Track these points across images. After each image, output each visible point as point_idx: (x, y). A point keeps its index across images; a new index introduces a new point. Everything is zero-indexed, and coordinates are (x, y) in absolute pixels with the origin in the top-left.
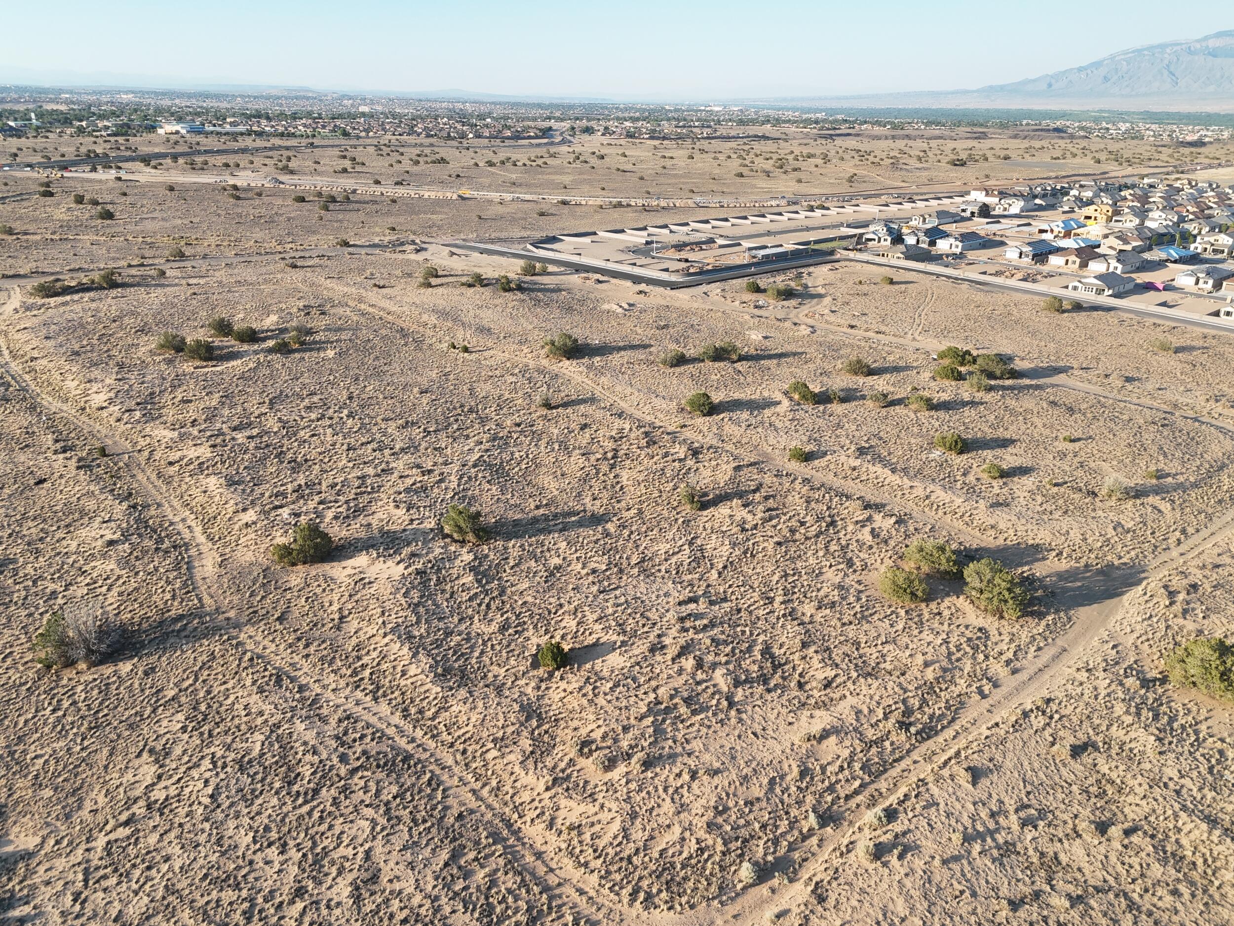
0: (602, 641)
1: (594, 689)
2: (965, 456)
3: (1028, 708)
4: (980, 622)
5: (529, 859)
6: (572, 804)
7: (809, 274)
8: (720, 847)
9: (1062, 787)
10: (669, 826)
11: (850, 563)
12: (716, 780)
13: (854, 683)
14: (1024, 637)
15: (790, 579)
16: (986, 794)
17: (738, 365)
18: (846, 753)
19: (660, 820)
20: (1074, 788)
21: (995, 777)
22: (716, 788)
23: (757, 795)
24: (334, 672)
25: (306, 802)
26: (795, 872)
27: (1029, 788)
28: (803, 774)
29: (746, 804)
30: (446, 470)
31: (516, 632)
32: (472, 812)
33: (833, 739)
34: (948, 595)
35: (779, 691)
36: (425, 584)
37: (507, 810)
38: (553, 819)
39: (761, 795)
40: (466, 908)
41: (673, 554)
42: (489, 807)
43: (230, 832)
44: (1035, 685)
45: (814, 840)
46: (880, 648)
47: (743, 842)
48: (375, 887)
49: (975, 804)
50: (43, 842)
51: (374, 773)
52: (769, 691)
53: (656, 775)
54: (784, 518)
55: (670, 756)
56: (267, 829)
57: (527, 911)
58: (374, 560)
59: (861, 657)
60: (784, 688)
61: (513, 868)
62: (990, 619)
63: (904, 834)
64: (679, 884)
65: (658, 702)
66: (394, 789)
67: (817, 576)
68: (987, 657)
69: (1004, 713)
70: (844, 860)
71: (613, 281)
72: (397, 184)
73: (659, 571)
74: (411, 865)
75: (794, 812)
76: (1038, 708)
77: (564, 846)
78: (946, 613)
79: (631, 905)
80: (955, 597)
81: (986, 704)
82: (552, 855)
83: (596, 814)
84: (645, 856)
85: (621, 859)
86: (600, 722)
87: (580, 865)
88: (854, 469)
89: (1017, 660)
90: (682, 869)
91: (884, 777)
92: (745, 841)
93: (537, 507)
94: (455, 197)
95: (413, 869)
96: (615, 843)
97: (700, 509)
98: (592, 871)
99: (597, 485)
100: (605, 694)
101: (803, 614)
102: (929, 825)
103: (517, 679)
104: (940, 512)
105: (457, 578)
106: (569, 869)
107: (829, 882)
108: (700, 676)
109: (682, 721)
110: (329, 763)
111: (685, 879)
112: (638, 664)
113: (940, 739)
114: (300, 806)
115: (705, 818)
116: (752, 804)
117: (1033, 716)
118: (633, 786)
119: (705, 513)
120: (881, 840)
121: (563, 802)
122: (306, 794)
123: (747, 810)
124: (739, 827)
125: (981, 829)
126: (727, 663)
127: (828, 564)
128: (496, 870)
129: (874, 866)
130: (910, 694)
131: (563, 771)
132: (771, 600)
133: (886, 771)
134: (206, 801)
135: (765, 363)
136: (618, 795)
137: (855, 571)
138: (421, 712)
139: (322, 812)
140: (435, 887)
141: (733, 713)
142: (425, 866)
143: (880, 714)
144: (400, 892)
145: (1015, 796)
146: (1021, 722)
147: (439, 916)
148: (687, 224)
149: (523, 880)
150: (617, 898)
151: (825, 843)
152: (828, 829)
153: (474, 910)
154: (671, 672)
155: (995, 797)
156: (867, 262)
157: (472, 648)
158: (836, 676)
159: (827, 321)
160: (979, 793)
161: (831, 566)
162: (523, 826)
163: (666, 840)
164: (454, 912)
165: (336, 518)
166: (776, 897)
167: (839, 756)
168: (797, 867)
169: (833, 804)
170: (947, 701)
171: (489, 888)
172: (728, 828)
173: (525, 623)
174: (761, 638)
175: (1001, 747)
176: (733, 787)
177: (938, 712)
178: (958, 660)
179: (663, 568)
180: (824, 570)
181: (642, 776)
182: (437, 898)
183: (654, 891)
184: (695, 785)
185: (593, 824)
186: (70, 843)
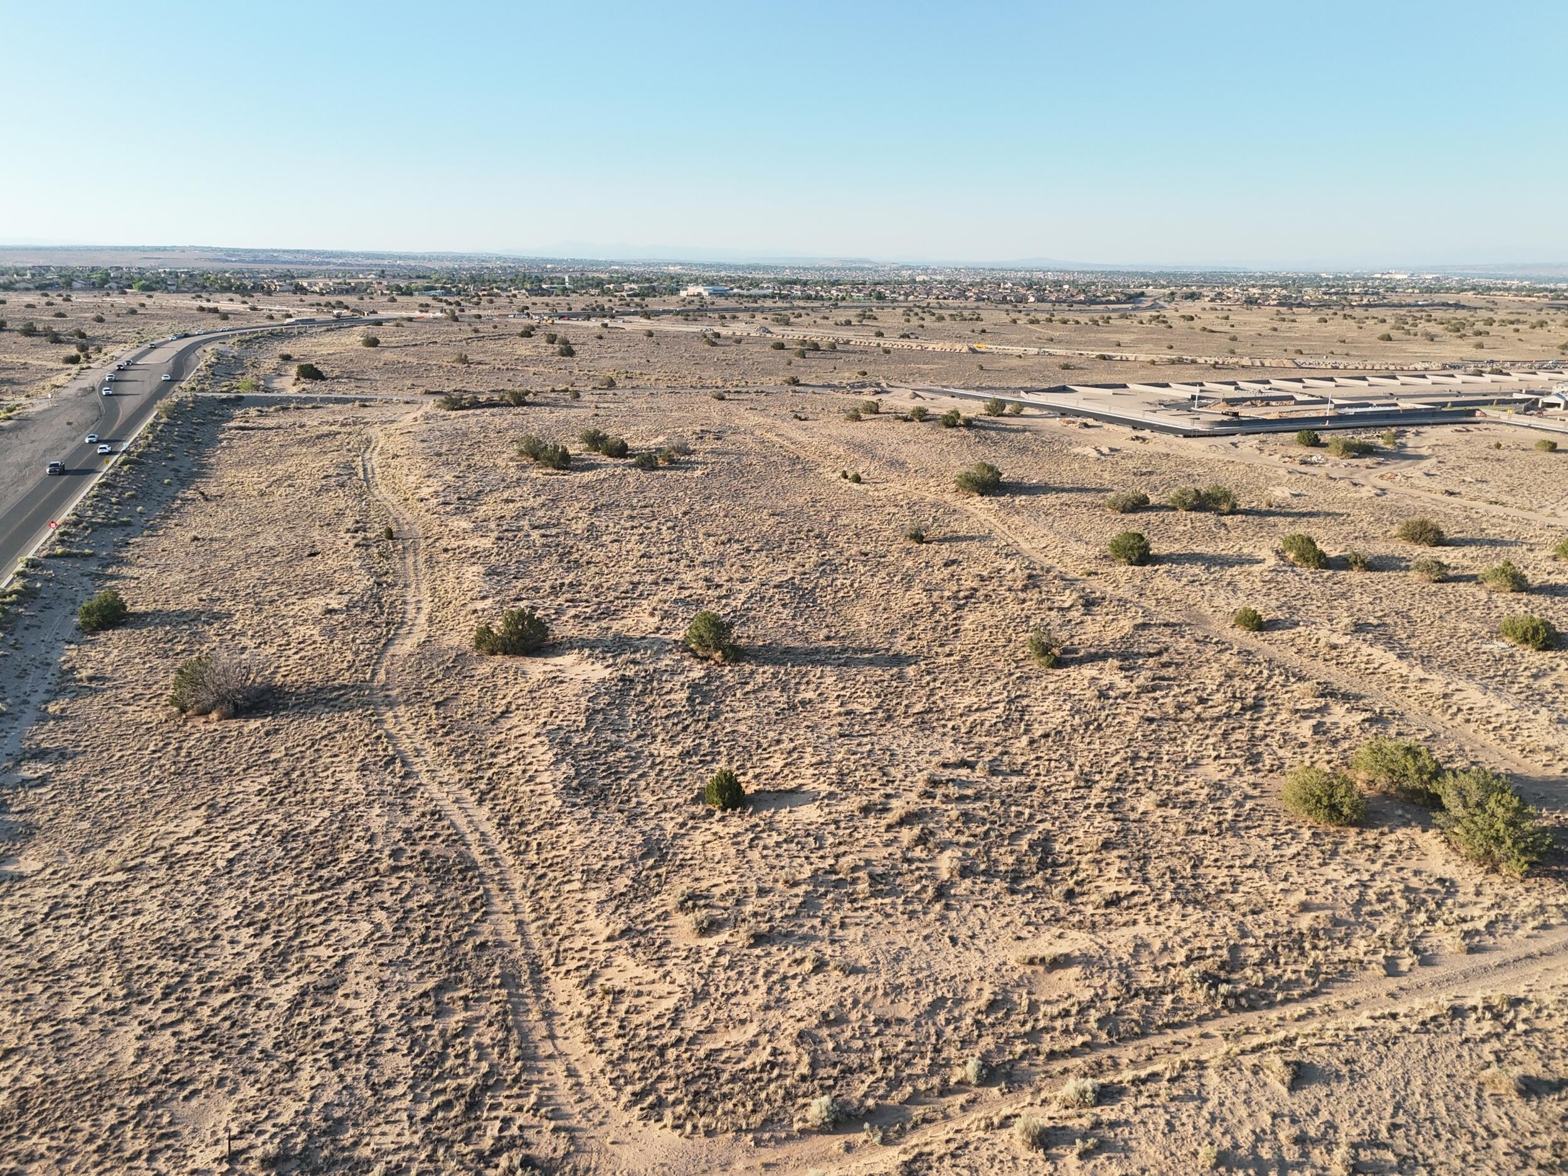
0: (805, 788)
1: (752, 840)
2: (1550, 654)
3: (1469, 1003)
4: (1449, 871)
5: (534, 1016)
6: (630, 963)
7: (1417, 434)
8: (804, 1069)
9: (1474, 1135)
10: (743, 1022)
11: (1254, 759)
12: (851, 981)
13: (1161, 908)
14: (1527, 903)
15: (1139, 764)
16: (1308, 1109)
17: (1227, 520)
18: (1087, 995)
19: (736, 1011)
20: (1501, 1143)
21: (1341, 1089)
22: (844, 989)
23: (902, 1014)
24: (456, 765)
25: (321, 889)
26: (902, 1132)
27: (1401, 1119)
28: (993, 1006)
29: (876, 1022)
30: (739, 586)
31: (701, 762)
32: (500, 944)
33: (1075, 971)
34: (1407, 824)
35: (1030, 895)
36: (623, 693)
37: (546, 953)
38: (594, 976)
39: (910, 1017)
40: (410, 1050)
41: (977, 710)
42: (527, 945)
43: (218, 902)
44: (1510, 975)
45: (961, 1099)
46: (1237, 871)
47: (842, 1071)
48: (325, 999)
49: (1274, 1116)
50: (43, 869)
51: (418, 876)
52: (1013, 892)
53: (768, 954)
54: (1176, 690)
55: (803, 937)
56: (260, 907)
57: (484, 1075)
58: (582, 660)
59: (1193, 877)
60: (1038, 893)
61: (504, 1020)
62: (1470, 867)
63: (1113, 1125)
64: (713, 1100)
65: (833, 870)
66: (428, 898)
67: (1188, 766)
68: (1432, 920)
69: (1418, 1003)
70: (988, 1135)
71: (1107, 426)
72: (903, 336)
73: (944, 726)
74: (382, 985)
75: (951, 1052)
76: (1489, 1008)
77: (587, 1011)
78: (1389, 848)
79: (626, 1108)
80: (1418, 830)
81: (1392, 984)
82: (567, 1019)
83: (653, 982)
84: (686, 1051)
85: (651, 1047)
86: (734, 877)
87: (593, 1040)
88: (1334, 647)
89: (1491, 934)
90: (728, 1082)
91: (1137, 1043)
92: (850, 1070)
93: (828, 638)
94: (965, 349)
95: (381, 989)
96: (656, 1024)
97: (1052, 666)
98: (602, 1052)
99: (922, 624)
100: (765, 848)
101: (1133, 809)
102: (1168, 1123)
103: (665, 810)
104: (1460, 718)
105: (667, 693)
106: (575, 1043)
107: (941, 1159)
108: (918, 852)
109: (852, 902)
110: (377, 855)
111: (725, 1097)
112: (836, 822)
113: (1273, 1015)
114: (312, 892)
115: (802, 1025)
116: (888, 1024)
117: (1474, 1016)
118: (724, 960)
119: (1058, 672)
120: (1069, 1123)
121: (620, 959)
122: (328, 880)
123: (874, 1030)
124: (849, 1050)
125: (1265, 1153)
126: (968, 845)
127: (1214, 754)
128: (478, 1019)
129: (1031, 1155)
130: (1251, 941)
131: (645, 923)
132: (1089, 784)
133: (1144, 1035)
134: (221, 864)
135: (1271, 519)
136: (697, 967)
137: (1257, 771)
138: (522, 824)
139: (331, 903)
140: (391, 1015)
141: (938, 907)
142: (399, 989)
143: (1180, 956)
144: (349, 1011)
145: (1365, 1125)
146: (1446, 1021)
147: (371, 1051)
148: (1268, 382)
149: (506, 1039)
150: (614, 1094)
151: (977, 1107)
152: (995, 1091)
153: (418, 1055)
154: (877, 840)
155: (1324, 1115)
156: (1529, 427)
157: (632, 770)
158: (1134, 893)
159: (1412, 486)
160: (1298, 1104)
161: (1217, 757)
162: (553, 977)
163: (727, 1038)
164: (393, 1050)
165: (576, 616)
166: (849, 1157)
167: (1070, 996)
168: (908, 1126)
169: (1022, 1058)
170: (1316, 964)
171: (457, 1036)
172: (830, 1045)
173: (719, 753)
174: (1047, 825)
175: (1381, 1048)
176: (870, 995)
177: (1289, 975)
178: (1372, 914)
179: (950, 724)
180: (1204, 762)
181: (747, 951)
182: (385, 1029)
183: (671, 1098)
184: (814, 980)
185: (639, 994)
186: (65, 875)
